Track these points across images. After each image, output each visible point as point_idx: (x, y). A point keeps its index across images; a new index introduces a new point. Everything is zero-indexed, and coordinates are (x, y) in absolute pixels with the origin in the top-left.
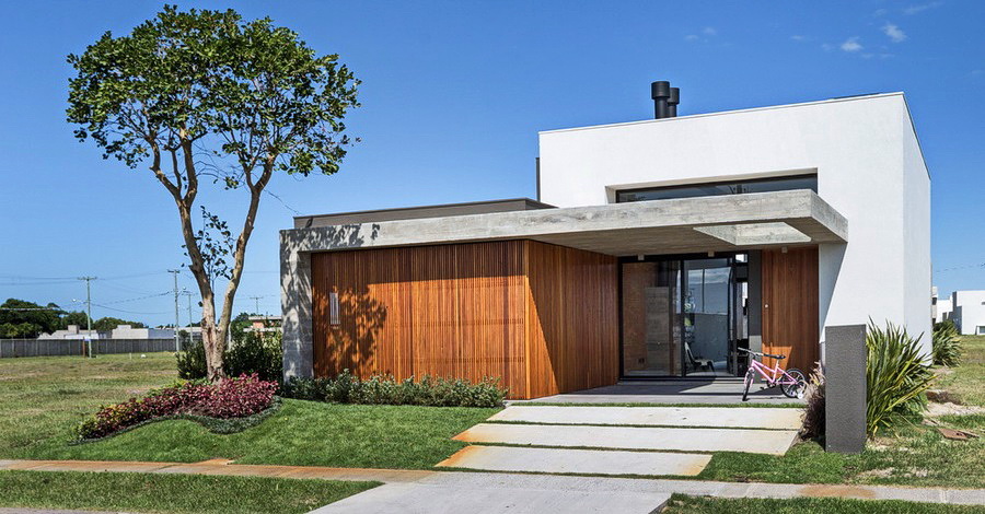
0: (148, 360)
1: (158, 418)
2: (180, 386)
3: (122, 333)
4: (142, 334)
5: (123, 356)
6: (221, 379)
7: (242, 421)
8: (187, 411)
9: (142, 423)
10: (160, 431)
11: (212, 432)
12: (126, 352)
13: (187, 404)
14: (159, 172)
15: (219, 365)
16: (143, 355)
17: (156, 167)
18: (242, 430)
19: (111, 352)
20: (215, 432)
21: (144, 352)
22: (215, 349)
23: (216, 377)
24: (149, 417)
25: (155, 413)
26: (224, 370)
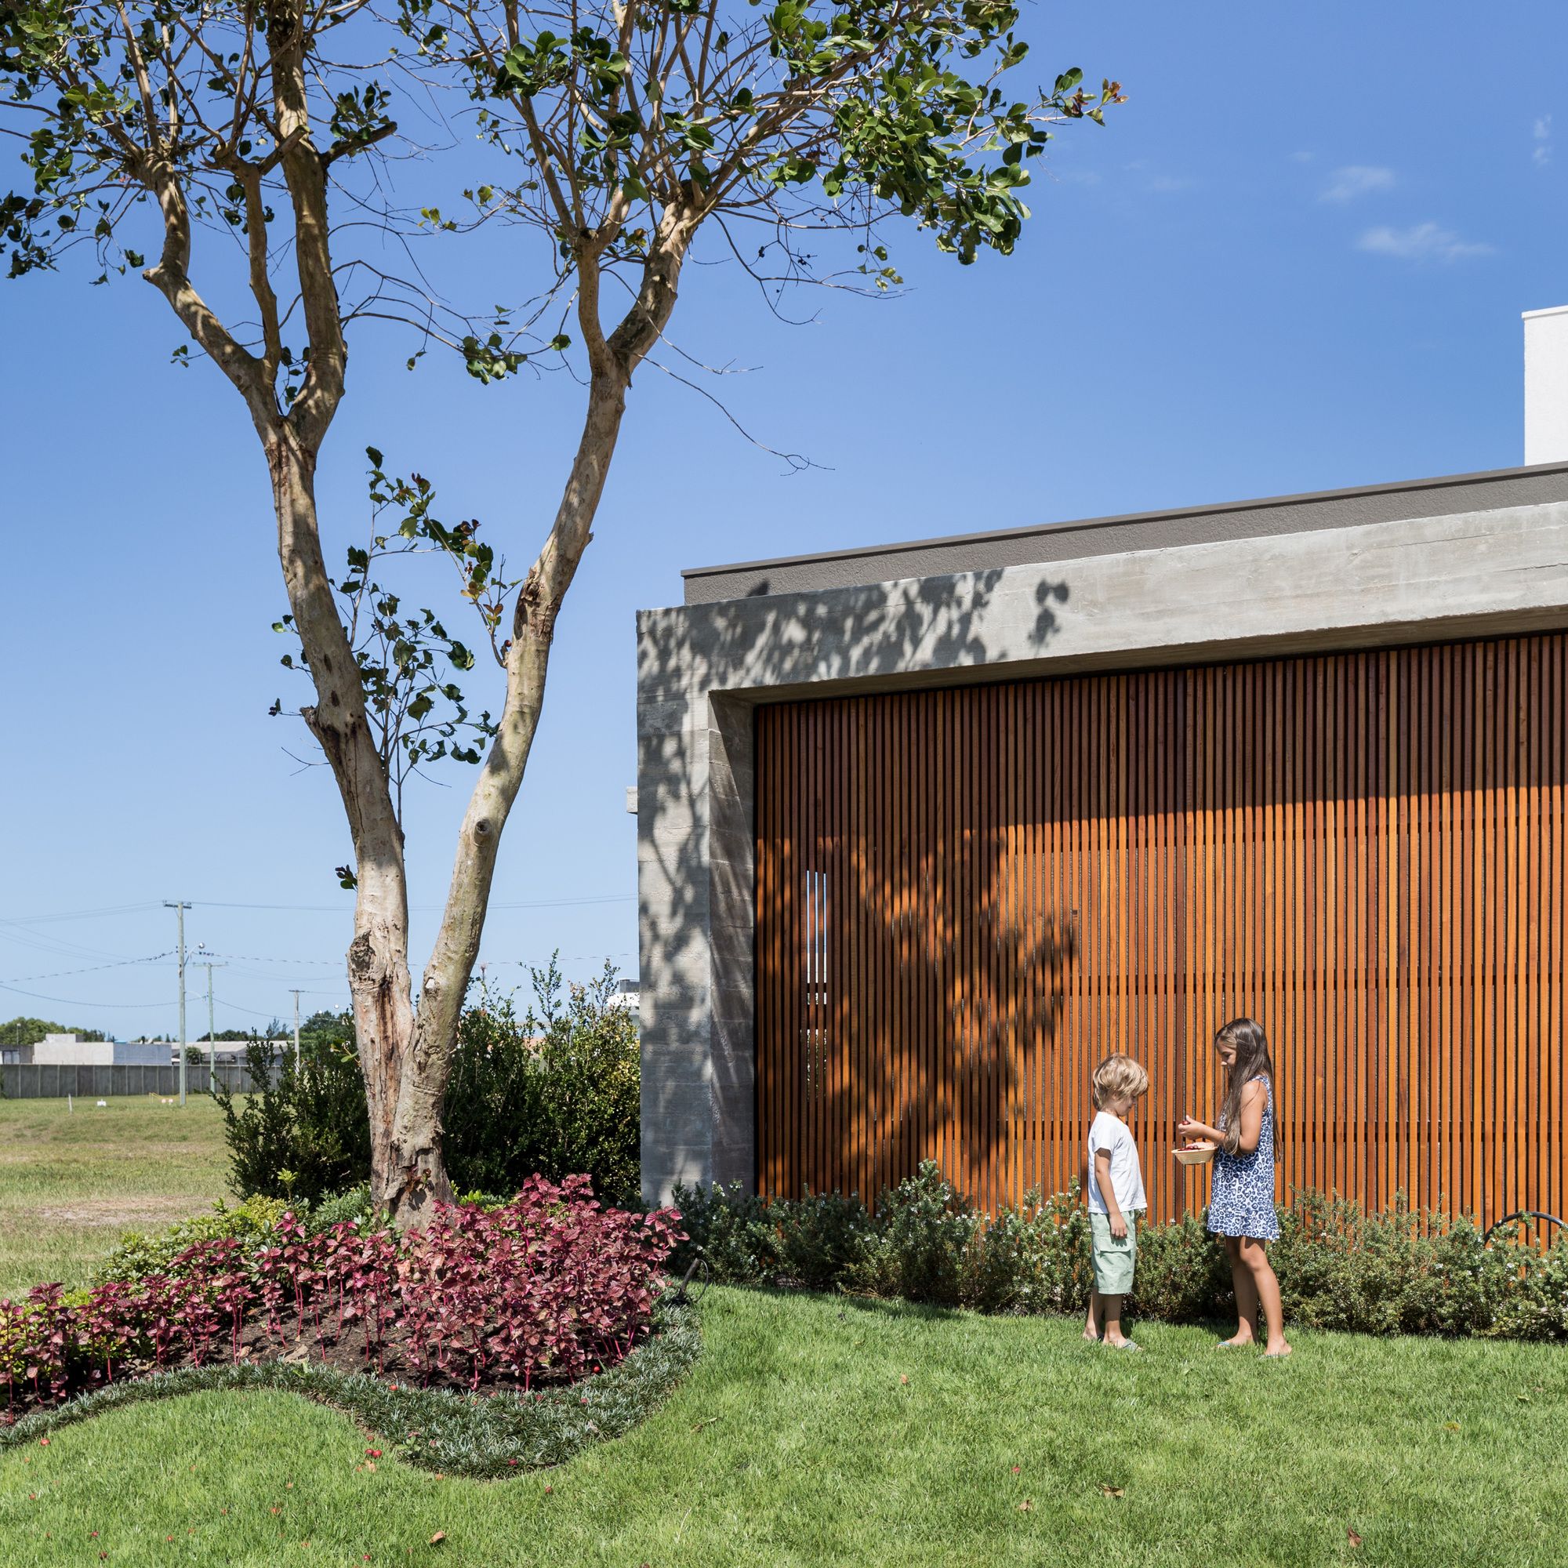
0: (114, 1114)
1: (156, 1376)
2: (249, 1226)
3: (52, 1052)
4: (100, 1055)
5: (55, 1103)
6: (429, 1204)
7: (551, 1406)
8: (286, 1342)
9: (85, 1399)
10: (167, 1450)
11: (414, 1458)
12: (62, 1094)
13: (284, 1313)
14: (183, 297)
15: (423, 1139)
16: (102, 1103)
17: (173, 276)
18: (559, 1454)
19: (28, 1093)
20: (431, 1464)
21: (104, 1094)
22: (408, 1070)
23: (412, 1191)
24: (115, 1371)
25: (144, 1351)
26: (445, 1161)
